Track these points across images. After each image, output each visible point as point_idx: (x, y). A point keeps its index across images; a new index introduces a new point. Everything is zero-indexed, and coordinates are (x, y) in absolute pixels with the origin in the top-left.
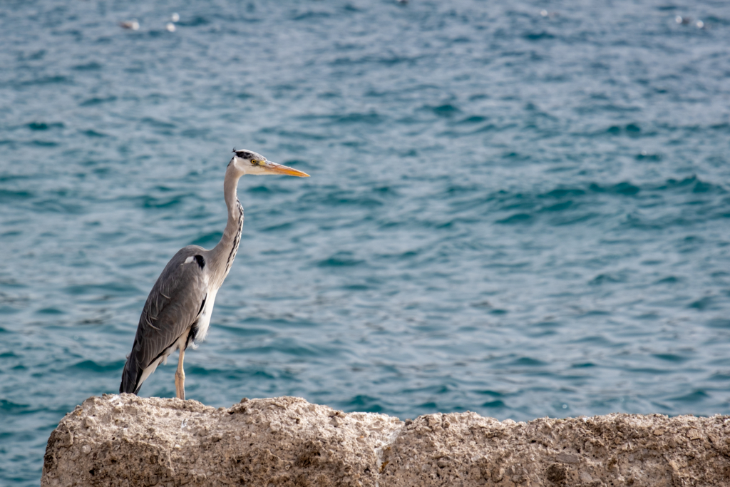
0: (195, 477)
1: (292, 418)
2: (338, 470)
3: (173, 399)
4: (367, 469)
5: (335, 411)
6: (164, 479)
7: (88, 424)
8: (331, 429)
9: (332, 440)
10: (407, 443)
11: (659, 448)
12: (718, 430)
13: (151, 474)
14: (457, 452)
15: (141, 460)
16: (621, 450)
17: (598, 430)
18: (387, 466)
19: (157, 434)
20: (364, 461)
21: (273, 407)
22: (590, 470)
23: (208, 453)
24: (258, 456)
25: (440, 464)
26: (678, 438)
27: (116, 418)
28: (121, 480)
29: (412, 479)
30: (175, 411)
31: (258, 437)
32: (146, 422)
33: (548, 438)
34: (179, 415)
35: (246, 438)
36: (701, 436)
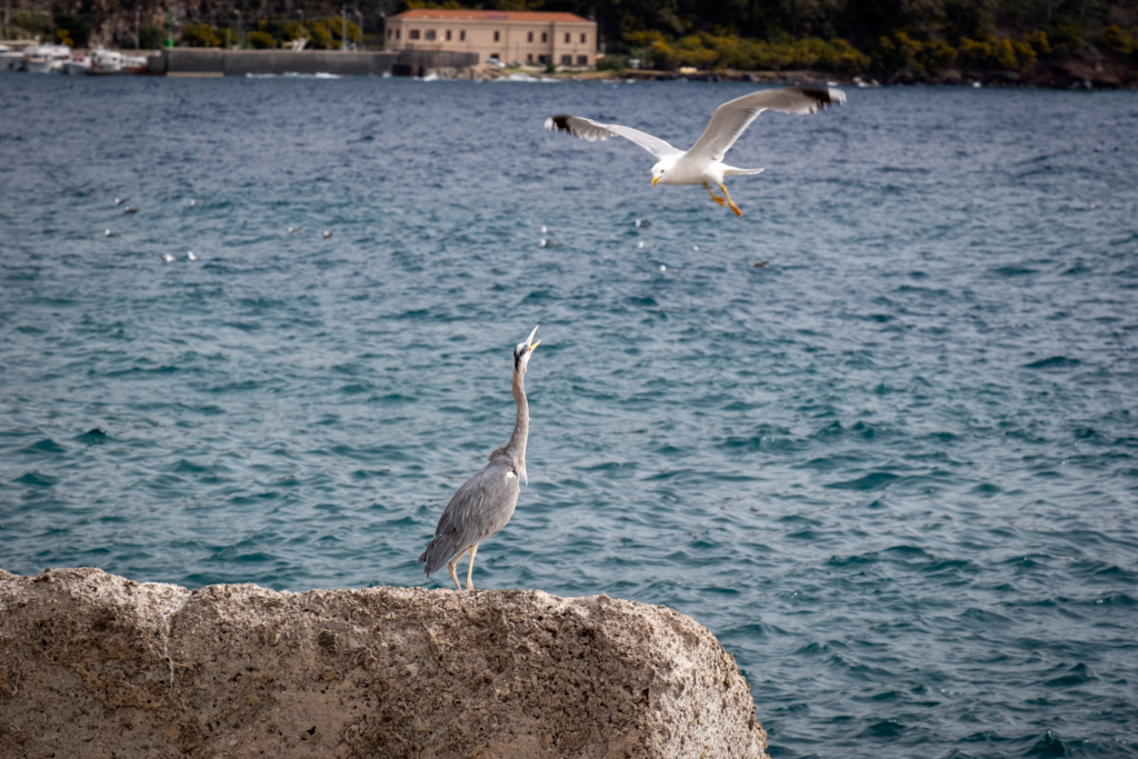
1: (90, 587)
2: (131, 633)
4: (157, 633)
5: (129, 581)
8: (125, 596)
9: (126, 607)
10: (193, 610)
11: (419, 617)
12: (471, 602)
14: (238, 618)
16: (385, 618)
17: (364, 601)
18: (175, 630)
20: (154, 626)
21: (73, 576)
22: (357, 636)
23: (14, 617)
24: (59, 620)
25: (223, 629)
26: (435, 608)
29: (198, 642)
31: (60, 603)
33: (320, 608)
35: (48, 603)
36: (456, 608)
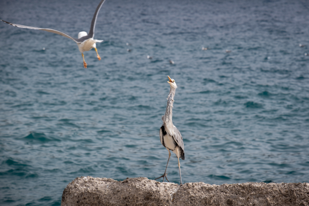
0: (111, 204)
1: (143, 184)
2: (158, 201)
3: (104, 178)
4: (168, 201)
5: (157, 182)
6: (101, 204)
7: (76, 186)
8: (156, 188)
9: (156, 191)
10: (181, 192)
11: (263, 193)
12: (283, 188)
13: (97, 203)
14: (197, 195)
15: (94, 198)
16: (251, 194)
17: (243, 188)
18: (174, 200)
19: (99, 189)
20: (167, 198)
21: (137, 180)
22: (241, 201)
23: (116, 196)
24: (132, 197)
25: (192, 199)
26: (269, 190)
27: (85, 184)
28: (87, 205)
29: (183, 204)
30: (105, 182)
31: (132, 190)
32: (95, 186)
33: (227, 190)
34: (106, 183)
35: (128, 191)
36: (277, 190)
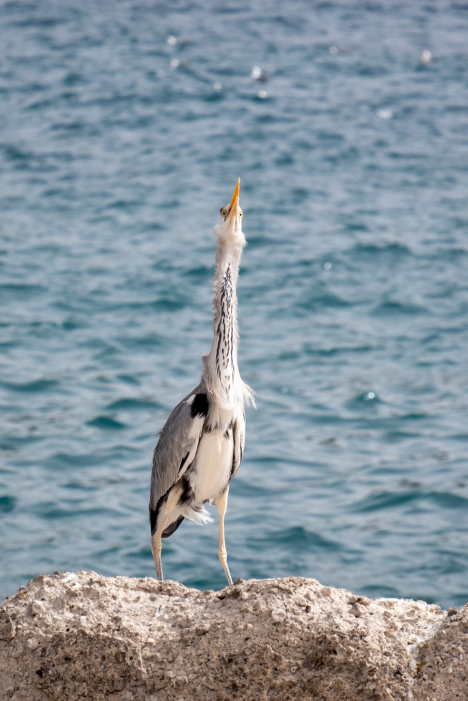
0: (174, 681)
1: (300, 606)
2: (360, 673)
3: (146, 579)
4: (398, 673)
5: (356, 597)
6: (133, 683)
7: (35, 610)
8: (351, 619)
9: (353, 634)
10: (450, 639)
13: (116, 676)
15: (103, 658)
18: (424, 668)
19: (124, 624)
20: (393, 662)
21: (275, 590)
23: (190, 650)
24: (255, 654)
27: (72, 604)
28: (77, 684)
29: (457, 685)
30: (149, 595)
31: (256, 629)
32: (111, 609)
34: (153, 599)
35: (240, 630)
